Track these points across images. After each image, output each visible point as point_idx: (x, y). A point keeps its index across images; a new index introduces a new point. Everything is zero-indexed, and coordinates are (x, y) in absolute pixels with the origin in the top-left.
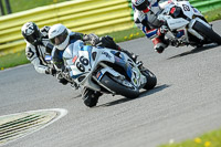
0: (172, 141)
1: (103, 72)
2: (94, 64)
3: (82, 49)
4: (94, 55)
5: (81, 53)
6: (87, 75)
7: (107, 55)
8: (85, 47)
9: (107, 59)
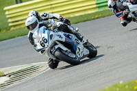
0: (121, 82)
1: (56, 47)
2: (51, 42)
3: (44, 32)
4: (51, 37)
5: (43, 35)
6: (46, 49)
7: (60, 37)
8: (46, 31)
9: (60, 39)
